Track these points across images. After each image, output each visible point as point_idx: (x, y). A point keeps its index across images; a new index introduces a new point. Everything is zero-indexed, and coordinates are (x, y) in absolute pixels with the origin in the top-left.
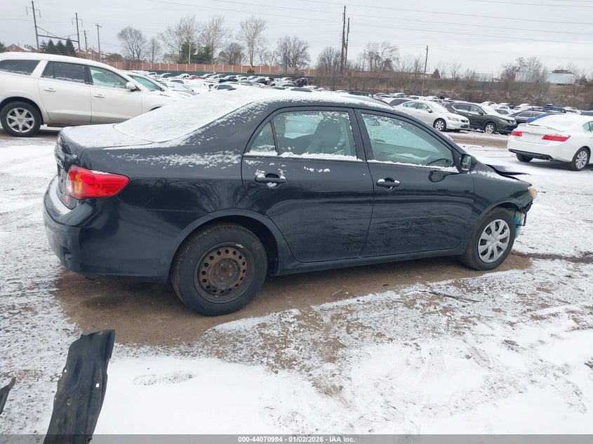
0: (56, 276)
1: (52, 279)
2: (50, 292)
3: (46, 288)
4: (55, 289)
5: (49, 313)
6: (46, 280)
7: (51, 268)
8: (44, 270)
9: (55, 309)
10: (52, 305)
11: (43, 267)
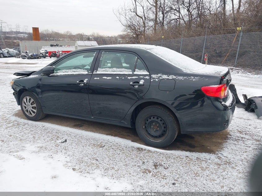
0: (227, 142)
1: (229, 141)
2: (231, 135)
3: (233, 138)
4: (229, 136)
5: (233, 129)
6: (232, 142)
7: (228, 147)
8: (232, 147)
9: (230, 129)
10: (231, 131)
11: (232, 149)
